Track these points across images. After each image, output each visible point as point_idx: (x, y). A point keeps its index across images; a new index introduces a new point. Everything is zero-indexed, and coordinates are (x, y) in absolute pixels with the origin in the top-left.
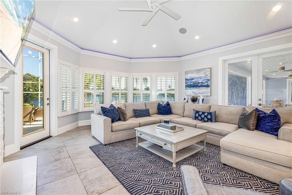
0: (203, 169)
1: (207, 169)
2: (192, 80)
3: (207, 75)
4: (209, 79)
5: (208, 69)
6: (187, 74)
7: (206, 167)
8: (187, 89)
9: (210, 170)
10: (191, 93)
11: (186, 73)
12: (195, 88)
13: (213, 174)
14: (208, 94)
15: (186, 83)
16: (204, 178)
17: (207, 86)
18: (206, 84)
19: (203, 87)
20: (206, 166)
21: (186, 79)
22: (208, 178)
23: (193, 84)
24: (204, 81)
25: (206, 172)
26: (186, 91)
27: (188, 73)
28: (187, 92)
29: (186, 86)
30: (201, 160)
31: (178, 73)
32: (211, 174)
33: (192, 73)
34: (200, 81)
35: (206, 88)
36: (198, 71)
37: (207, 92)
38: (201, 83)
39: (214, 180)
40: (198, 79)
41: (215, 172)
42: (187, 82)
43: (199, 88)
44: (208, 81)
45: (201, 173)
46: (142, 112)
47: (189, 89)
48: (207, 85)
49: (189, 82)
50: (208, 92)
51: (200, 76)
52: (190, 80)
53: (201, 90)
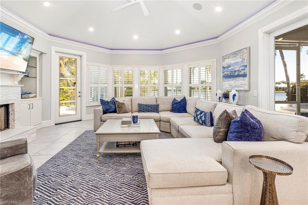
2: (229, 68)
3: (244, 59)
4: (245, 64)
5: (245, 49)
6: (224, 60)
8: (224, 81)
10: (228, 86)
11: (224, 58)
12: (232, 79)
14: (246, 87)
15: (223, 73)
17: (244, 76)
18: (242, 72)
19: (240, 77)
21: (224, 68)
23: (230, 73)
24: (240, 69)
26: (224, 83)
27: (225, 58)
28: (224, 85)
29: (223, 76)
31: (216, 59)
33: (229, 58)
34: (237, 69)
35: (242, 78)
36: (235, 54)
37: (243, 85)
38: (238, 71)
40: (235, 65)
42: (224, 71)
43: (235, 79)
44: (245, 67)
46: (146, 107)
47: (226, 80)
48: (244, 74)
49: (226, 71)
50: (245, 85)
51: (237, 61)
52: (226, 68)
53: (238, 82)
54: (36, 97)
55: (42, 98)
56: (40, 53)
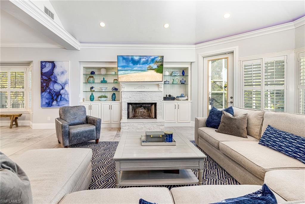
0: (106, 167)
1: (103, 170)
7: (105, 171)
9: (100, 170)
13: (96, 168)
16: (102, 161)
20: (105, 173)
22: (100, 162)
25: (103, 167)
30: (114, 177)
32: (98, 167)
39: (95, 164)
41: (96, 171)
45: (106, 163)
54: (188, 100)
55: (191, 101)
56: (190, 63)
